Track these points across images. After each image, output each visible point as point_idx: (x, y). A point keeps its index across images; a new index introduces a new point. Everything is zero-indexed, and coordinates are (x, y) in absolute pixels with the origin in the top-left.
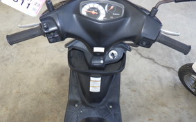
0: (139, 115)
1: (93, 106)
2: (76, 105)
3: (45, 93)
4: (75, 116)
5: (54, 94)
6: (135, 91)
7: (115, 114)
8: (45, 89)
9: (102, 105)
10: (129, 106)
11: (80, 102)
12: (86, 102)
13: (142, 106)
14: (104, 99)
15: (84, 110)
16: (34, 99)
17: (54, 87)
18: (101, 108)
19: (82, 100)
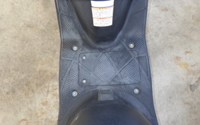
0: (171, 47)
1: (102, 47)
2: (75, 48)
3: (29, 26)
4: (75, 67)
5: (42, 27)
6: (166, 10)
7: (139, 58)
8: (28, 20)
9: (117, 45)
10: (157, 35)
11: (81, 43)
12: (90, 41)
13: (177, 34)
14: (120, 33)
15: (88, 55)
16: (15, 37)
17: (40, 16)
18: (116, 48)
19: (82, 39)
